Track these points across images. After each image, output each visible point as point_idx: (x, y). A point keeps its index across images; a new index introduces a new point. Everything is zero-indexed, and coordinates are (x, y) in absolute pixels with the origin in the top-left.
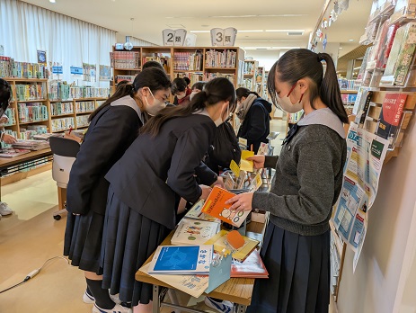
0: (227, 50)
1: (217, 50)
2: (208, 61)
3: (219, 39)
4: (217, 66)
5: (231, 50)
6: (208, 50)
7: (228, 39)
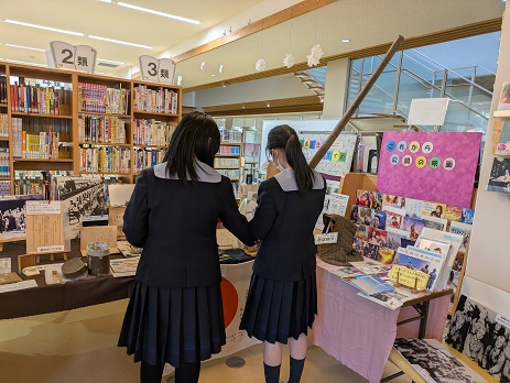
0: (164, 88)
1: (150, 87)
2: (137, 101)
3: (153, 72)
4: (149, 110)
5: (169, 89)
6: (136, 85)
7: (165, 73)
